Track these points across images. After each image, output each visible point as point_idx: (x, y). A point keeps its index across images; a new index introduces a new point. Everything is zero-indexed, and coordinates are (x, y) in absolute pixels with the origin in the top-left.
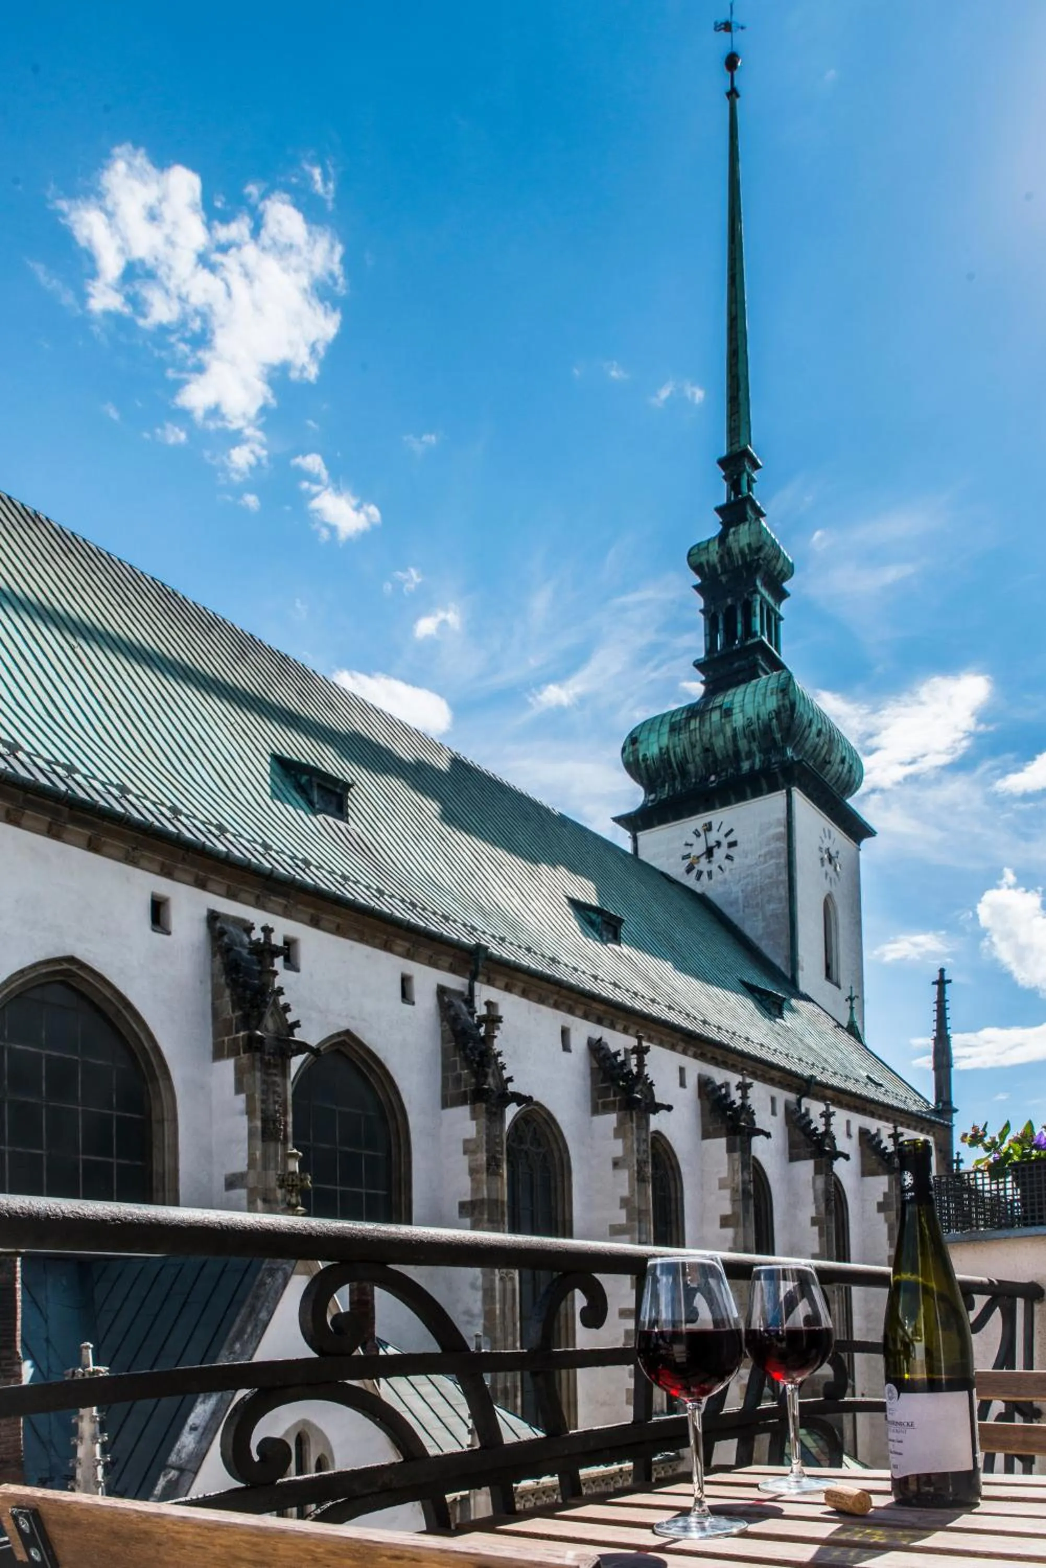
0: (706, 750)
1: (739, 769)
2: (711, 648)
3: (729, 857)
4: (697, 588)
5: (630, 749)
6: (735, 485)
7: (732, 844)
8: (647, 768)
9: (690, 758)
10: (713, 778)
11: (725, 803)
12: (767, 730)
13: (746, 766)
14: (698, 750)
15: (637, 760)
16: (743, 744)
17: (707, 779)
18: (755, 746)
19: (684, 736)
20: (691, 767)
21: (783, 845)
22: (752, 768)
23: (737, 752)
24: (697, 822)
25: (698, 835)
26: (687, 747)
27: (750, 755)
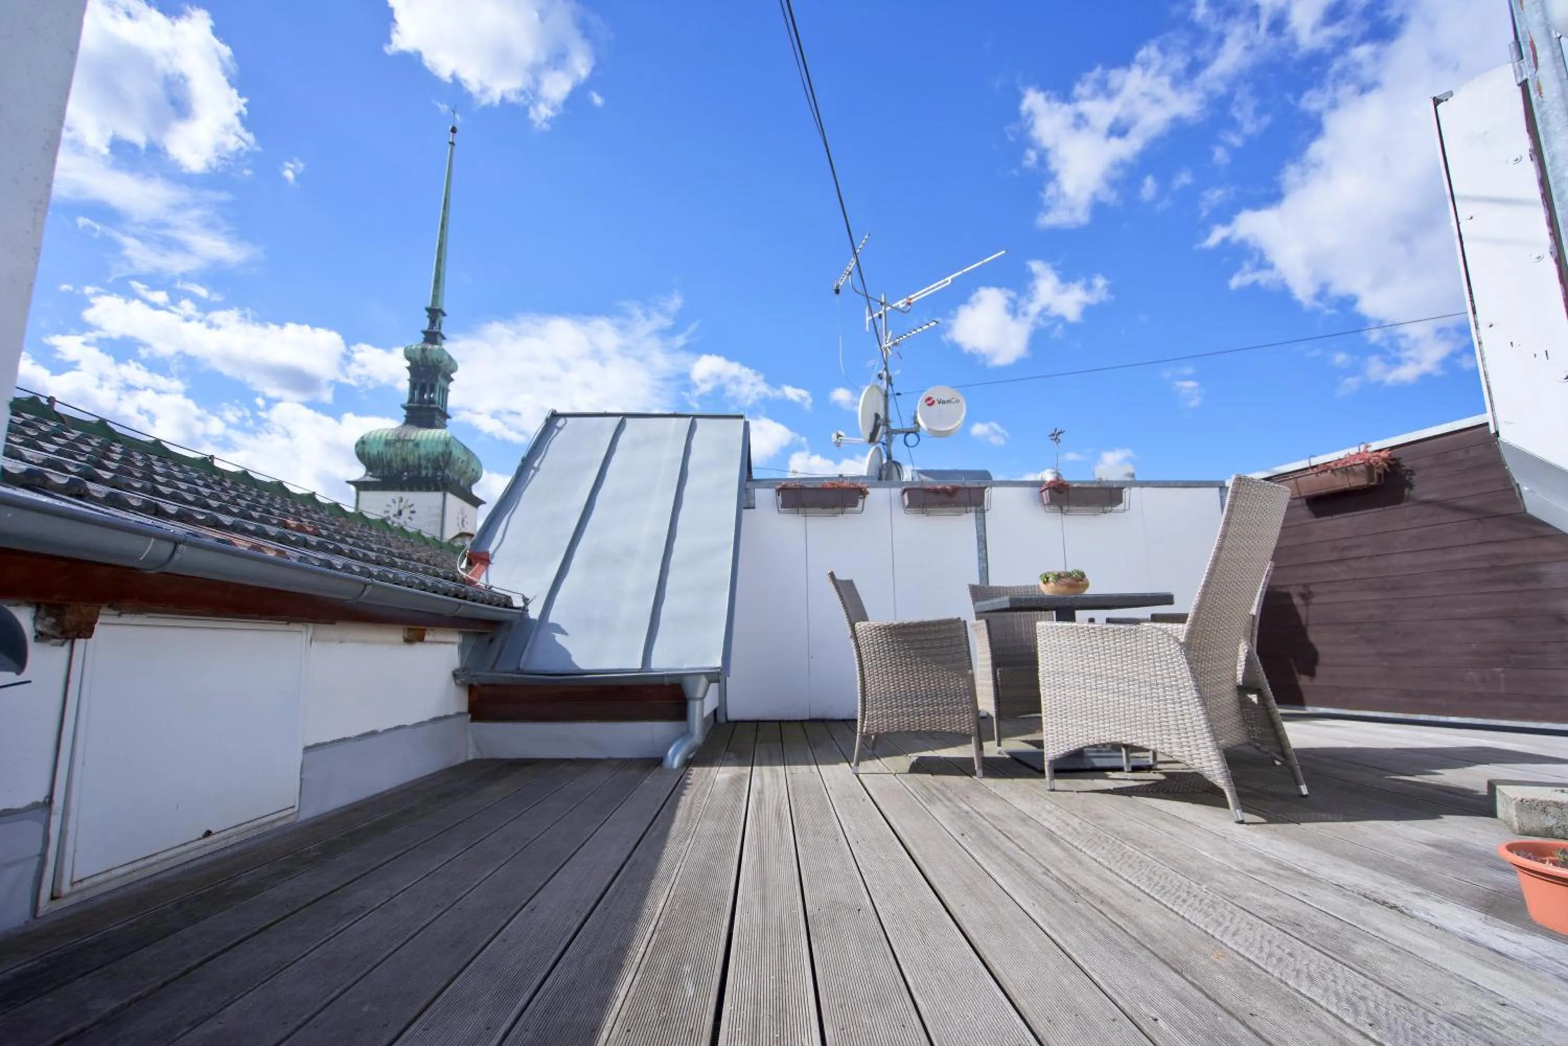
0: (404, 460)
1: (420, 473)
2: (411, 400)
3: (410, 518)
4: (408, 368)
5: (361, 446)
6: (433, 322)
7: (413, 512)
8: (369, 459)
9: (394, 461)
10: (405, 474)
11: (411, 490)
12: (436, 460)
13: (424, 473)
14: (399, 458)
15: (364, 453)
16: (423, 463)
17: (402, 473)
18: (429, 465)
19: (392, 449)
20: (394, 465)
21: (439, 519)
22: (427, 474)
23: (420, 465)
24: (396, 495)
25: (394, 502)
26: (393, 455)
27: (426, 468)
